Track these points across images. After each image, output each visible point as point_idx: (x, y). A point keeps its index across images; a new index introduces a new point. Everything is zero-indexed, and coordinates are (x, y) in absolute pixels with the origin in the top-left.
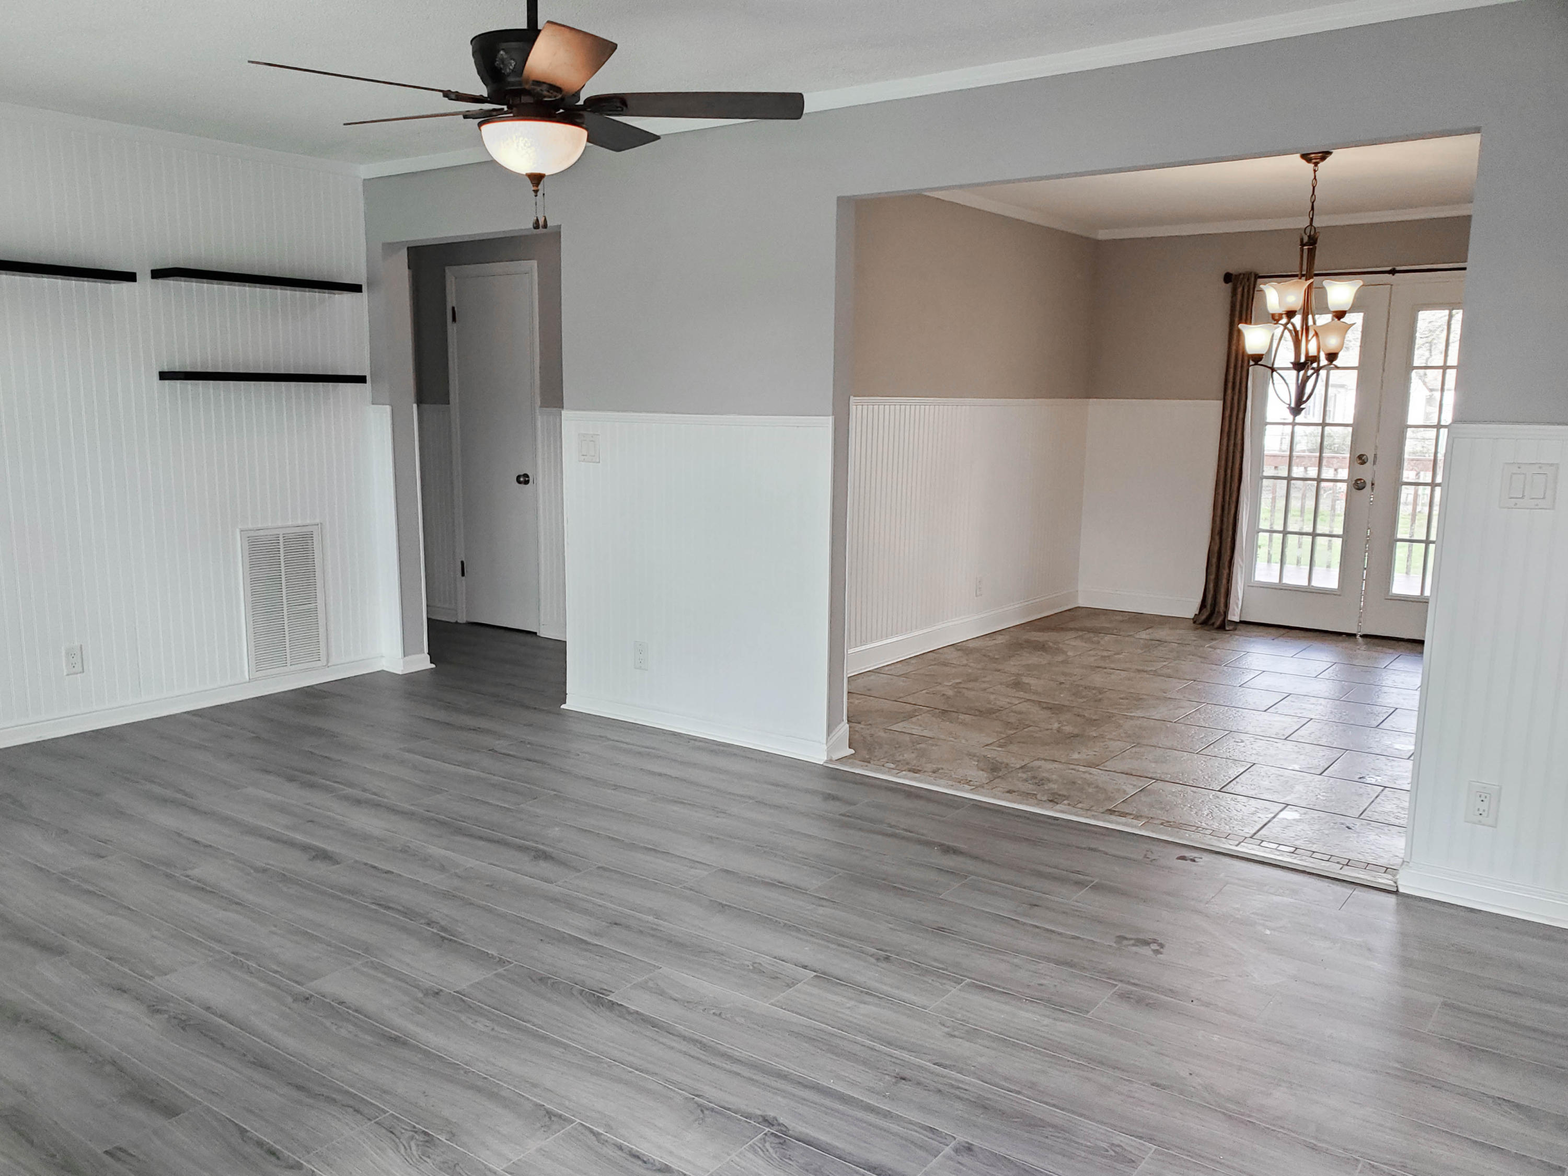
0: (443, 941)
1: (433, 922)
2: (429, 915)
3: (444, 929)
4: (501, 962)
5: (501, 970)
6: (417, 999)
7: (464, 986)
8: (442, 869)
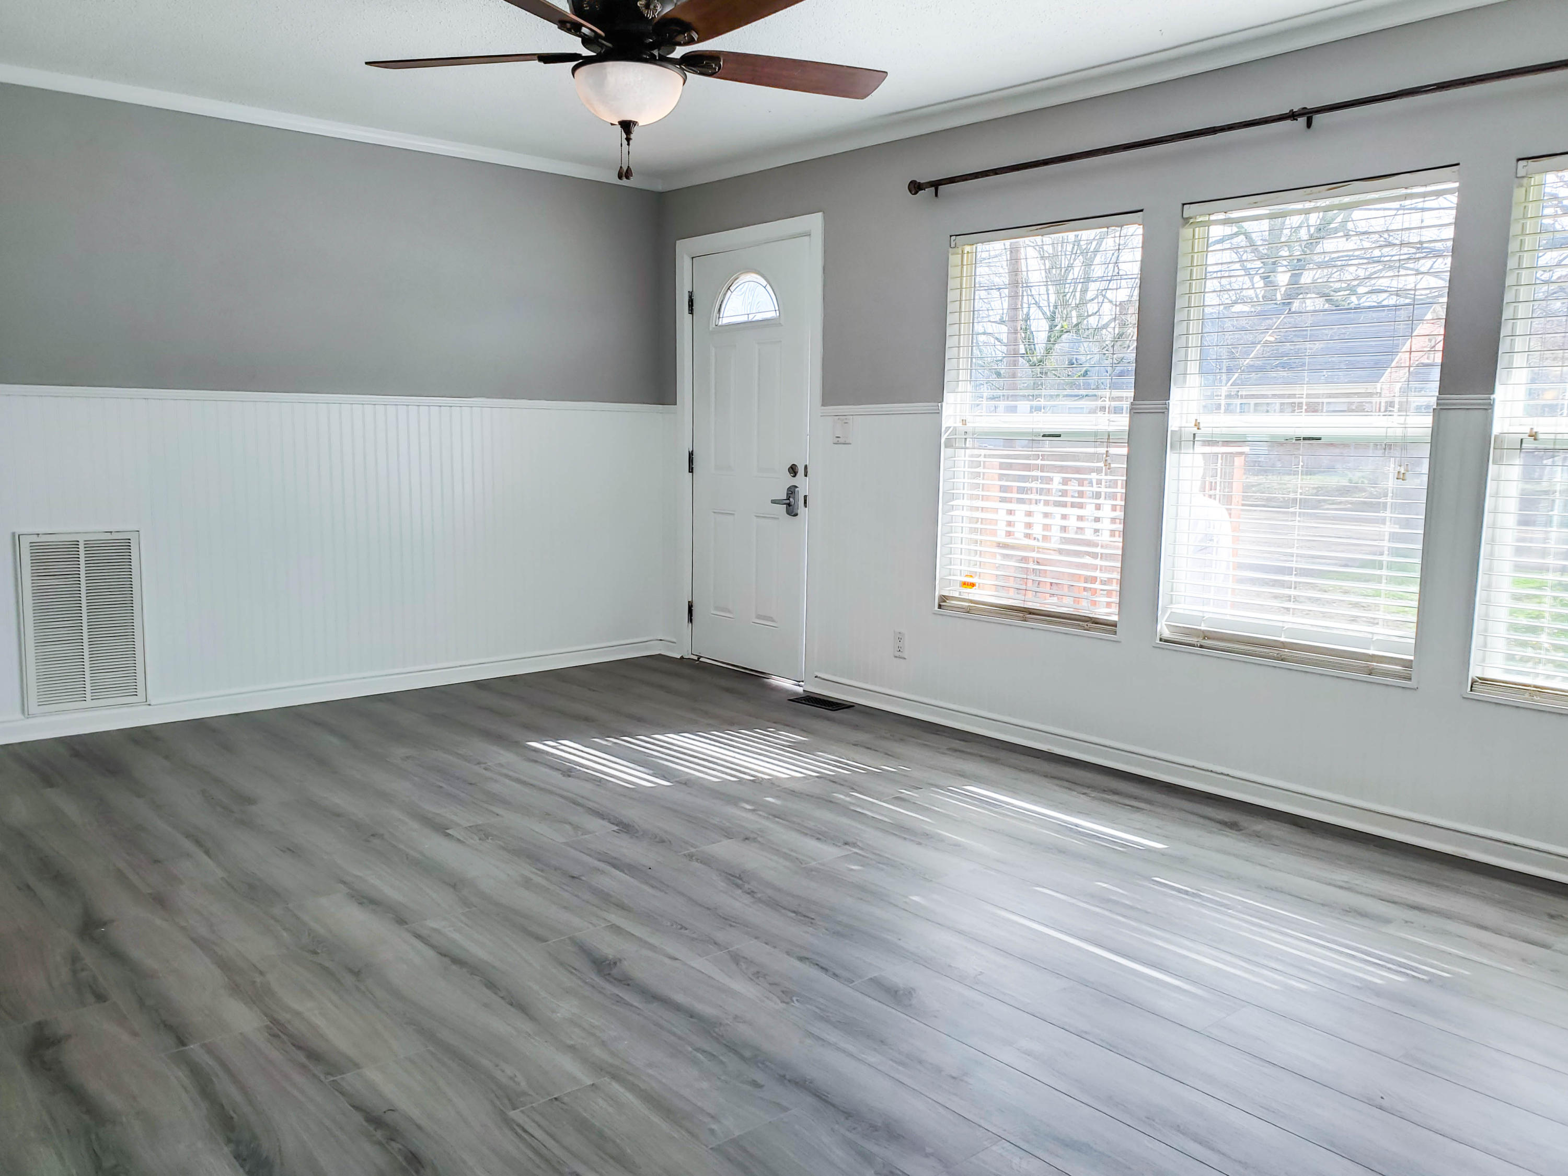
0: (740, 876)
1: (749, 893)
2: (752, 900)
3: (738, 886)
4: (691, 857)
5: (693, 850)
6: (761, 837)
7: (726, 842)
8: (736, 958)
